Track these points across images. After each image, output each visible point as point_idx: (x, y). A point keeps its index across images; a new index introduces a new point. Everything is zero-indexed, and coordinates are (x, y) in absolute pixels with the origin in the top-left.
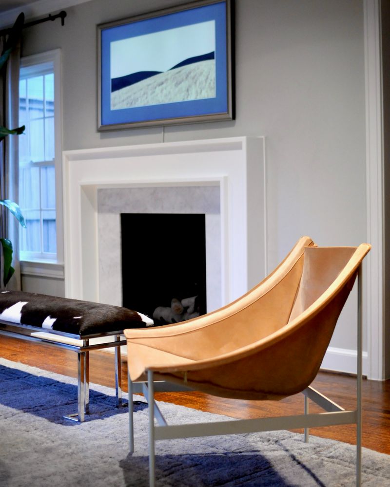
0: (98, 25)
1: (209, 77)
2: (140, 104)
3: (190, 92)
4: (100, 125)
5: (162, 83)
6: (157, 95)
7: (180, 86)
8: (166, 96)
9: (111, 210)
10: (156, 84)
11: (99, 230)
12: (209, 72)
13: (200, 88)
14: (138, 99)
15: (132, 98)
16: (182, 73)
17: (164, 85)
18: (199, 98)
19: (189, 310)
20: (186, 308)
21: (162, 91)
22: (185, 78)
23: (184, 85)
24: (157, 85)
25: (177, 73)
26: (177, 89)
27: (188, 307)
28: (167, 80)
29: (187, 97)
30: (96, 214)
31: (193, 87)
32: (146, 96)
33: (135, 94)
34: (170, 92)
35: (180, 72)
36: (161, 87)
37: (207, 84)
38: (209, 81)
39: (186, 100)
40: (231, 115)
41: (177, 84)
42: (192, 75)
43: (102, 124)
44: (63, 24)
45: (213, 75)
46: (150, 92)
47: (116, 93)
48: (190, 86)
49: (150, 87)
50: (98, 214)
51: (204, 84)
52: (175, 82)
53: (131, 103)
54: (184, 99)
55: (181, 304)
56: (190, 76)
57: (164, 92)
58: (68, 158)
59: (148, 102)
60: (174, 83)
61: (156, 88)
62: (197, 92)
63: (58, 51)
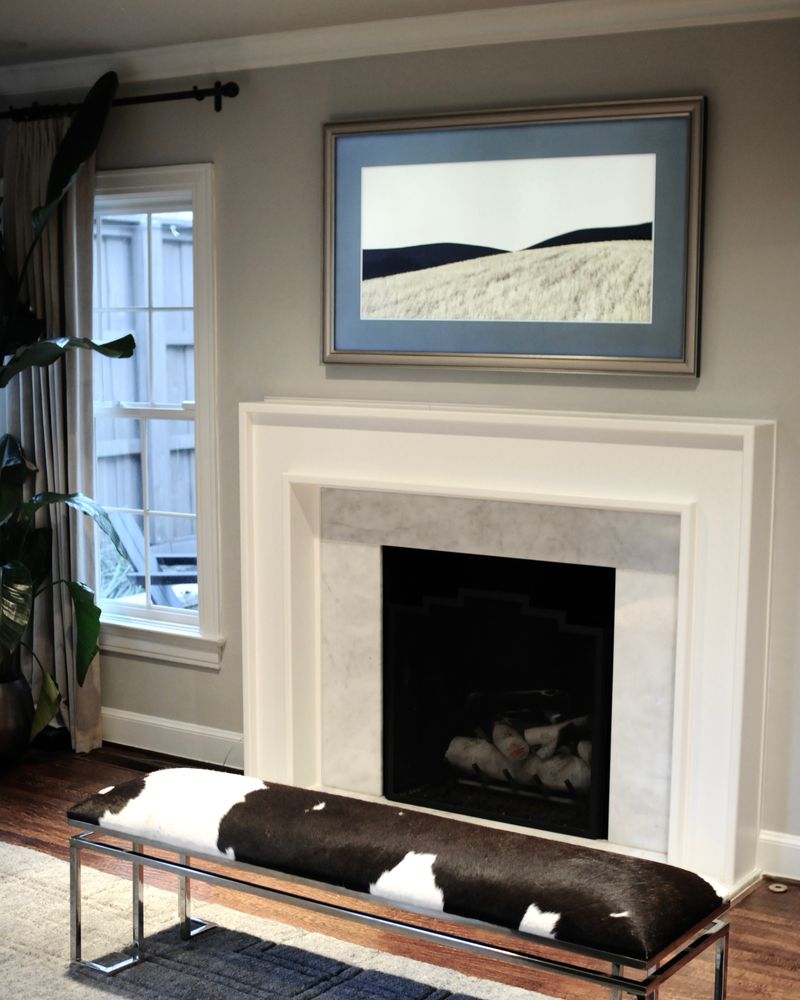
0: (326, 126)
1: (636, 277)
2: (440, 314)
3: (582, 305)
4: (329, 349)
5: (507, 276)
6: (491, 301)
7: (555, 288)
8: (516, 304)
9: (357, 537)
10: (488, 276)
11: (323, 576)
12: (637, 268)
13: (610, 299)
14: (437, 302)
15: (422, 297)
16: (561, 259)
17: (512, 281)
18: (605, 319)
19: (542, 753)
20: (535, 748)
21: (505, 293)
22: (569, 270)
23: (567, 287)
24: (492, 279)
25: (550, 258)
26: (546, 295)
27: (538, 747)
28: (519, 270)
29: (575, 315)
30: (317, 541)
31: (592, 293)
32: (460, 299)
33: (428, 290)
34: (526, 299)
35: (556, 256)
36: (502, 284)
37: (631, 292)
38: (634, 286)
39: (571, 320)
40: (691, 367)
41: (547, 283)
42: (590, 267)
43: (335, 349)
44: (218, 107)
45: (646, 274)
46: (471, 292)
47: (377, 283)
48: (582, 291)
49: (472, 280)
50: (321, 542)
51: (622, 291)
52: (543, 277)
53: (419, 311)
54: (565, 318)
55: (524, 739)
56: (583, 268)
57: (512, 294)
58: (253, 419)
59: (466, 312)
60: (539, 280)
61: (488, 284)
62: (601, 306)
63: (206, 169)
